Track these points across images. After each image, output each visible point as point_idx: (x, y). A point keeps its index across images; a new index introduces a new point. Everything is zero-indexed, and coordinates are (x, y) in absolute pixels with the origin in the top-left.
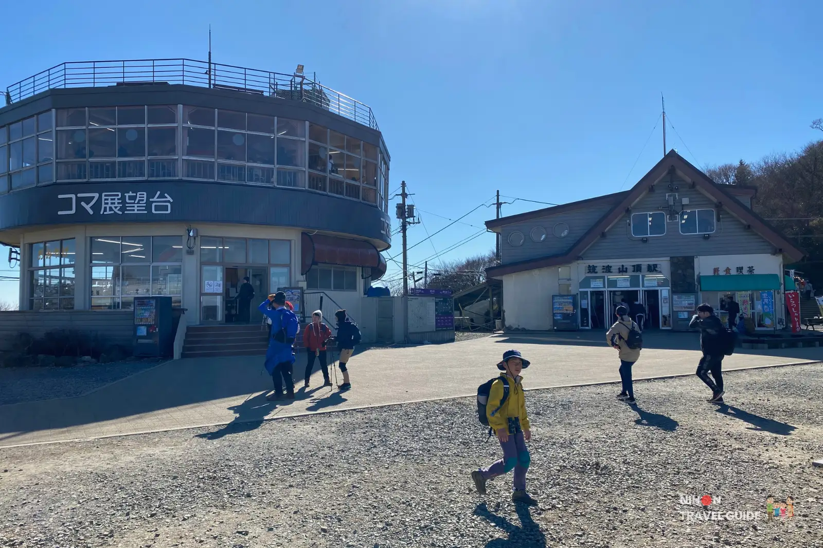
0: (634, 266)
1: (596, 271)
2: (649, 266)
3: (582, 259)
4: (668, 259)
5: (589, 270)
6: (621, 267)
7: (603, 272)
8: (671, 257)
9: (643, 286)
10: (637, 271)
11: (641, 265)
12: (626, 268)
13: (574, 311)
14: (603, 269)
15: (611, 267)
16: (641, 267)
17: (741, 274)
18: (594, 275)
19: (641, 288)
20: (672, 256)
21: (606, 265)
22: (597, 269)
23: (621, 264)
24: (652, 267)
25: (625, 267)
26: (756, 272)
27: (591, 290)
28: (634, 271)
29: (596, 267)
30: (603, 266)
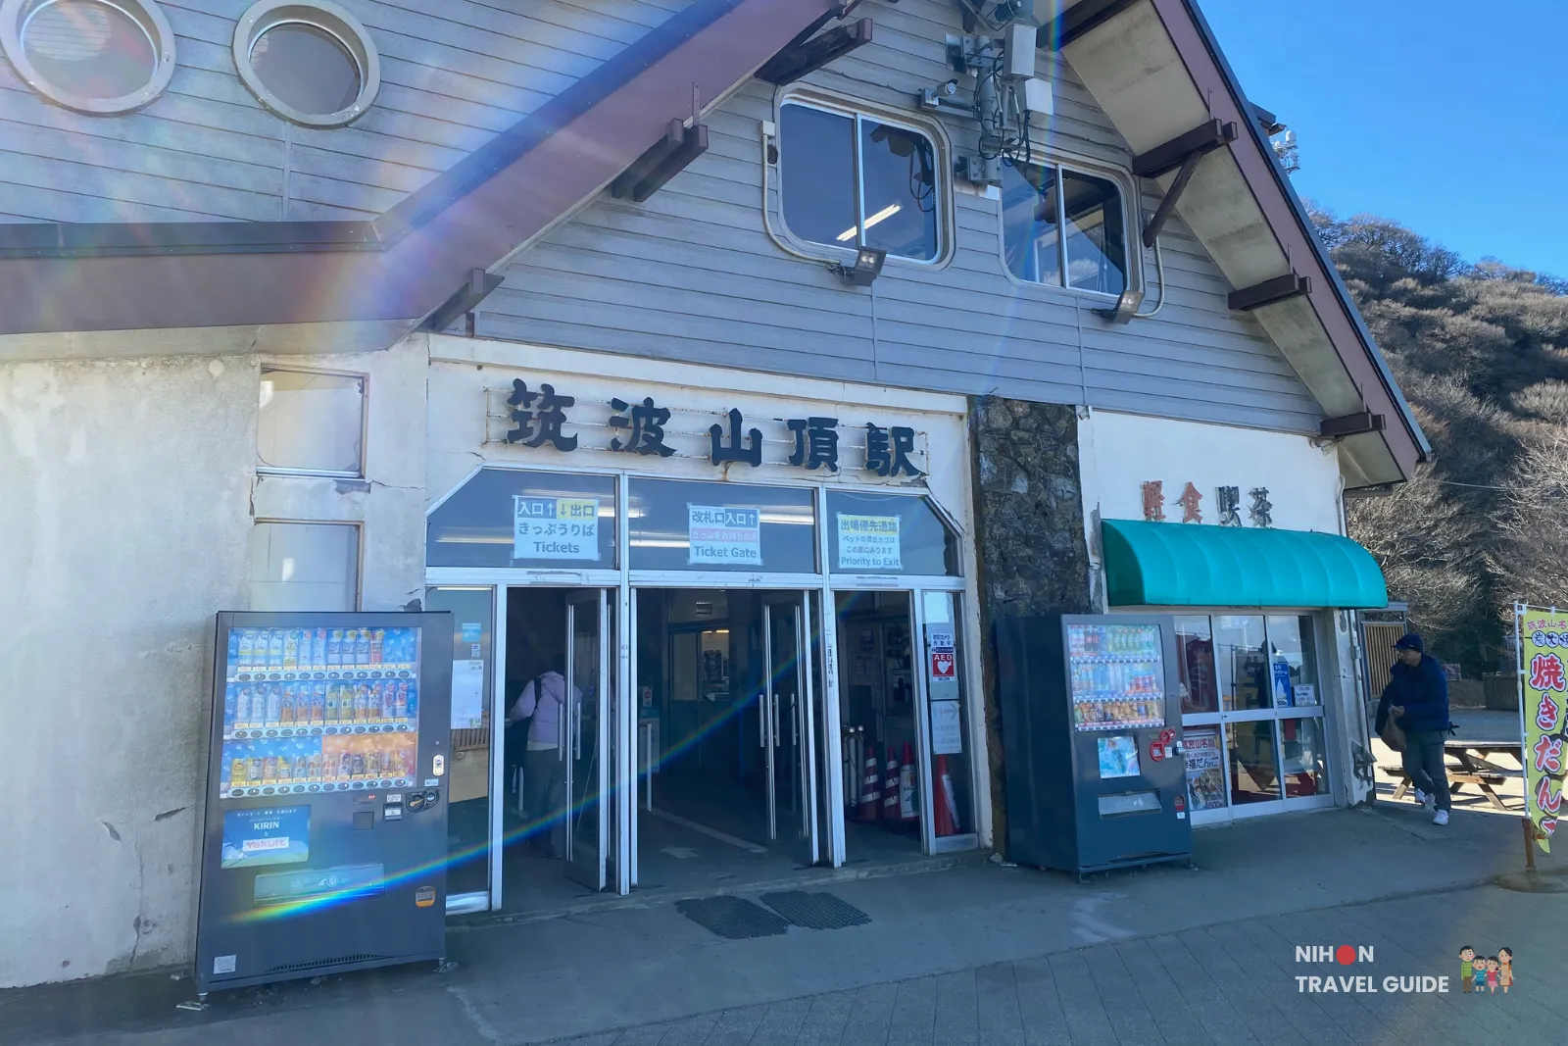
0: (795, 425)
1: (566, 432)
2: (874, 437)
3: (471, 332)
4: (959, 405)
5: (516, 416)
6: (726, 426)
7: (615, 446)
8: (971, 399)
9: (834, 570)
10: (814, 465)
11: (833, 422)
12: (756, 435)
13: (425, 769)
14: (615, 422)
15: (664, 415)
16: (834, 437)
17: (1233, 523)
18: (544, 460)
19: (829, 583)
20: (981, 388)
21: (634, 396)
22: (577, 421)
23: (730, 403)
24: (891, 441)
25: (746, 428)
26: (1281, 519)
27: (522, 578)
28: (795, 460)
29: (569, 401)
30: (617, 404)
